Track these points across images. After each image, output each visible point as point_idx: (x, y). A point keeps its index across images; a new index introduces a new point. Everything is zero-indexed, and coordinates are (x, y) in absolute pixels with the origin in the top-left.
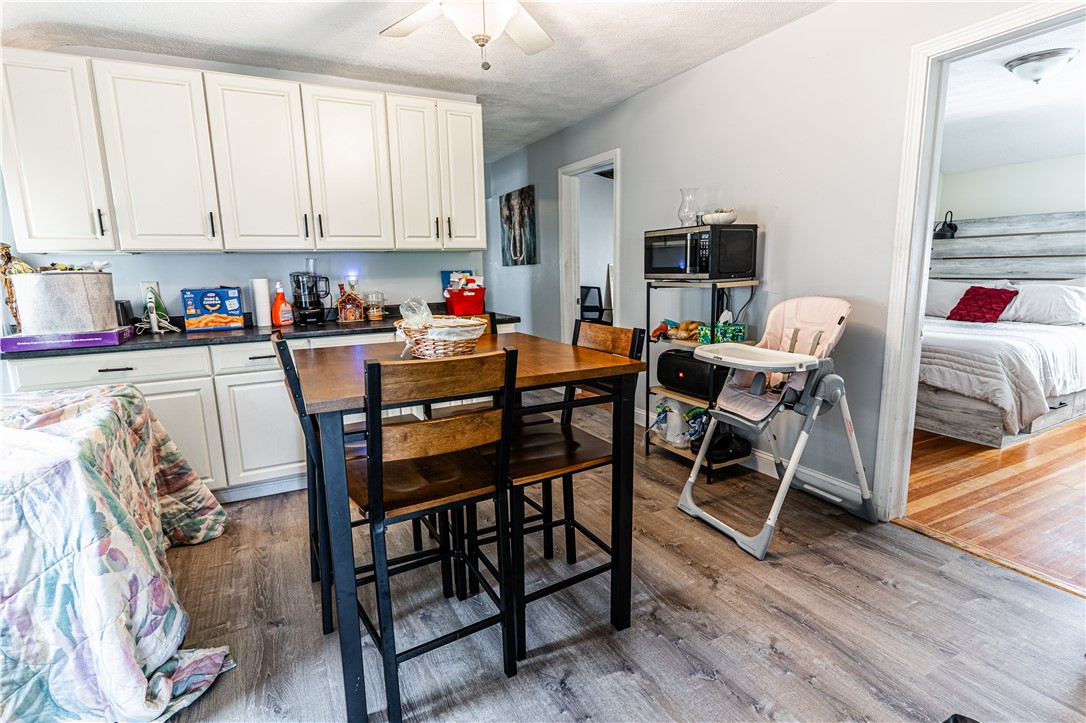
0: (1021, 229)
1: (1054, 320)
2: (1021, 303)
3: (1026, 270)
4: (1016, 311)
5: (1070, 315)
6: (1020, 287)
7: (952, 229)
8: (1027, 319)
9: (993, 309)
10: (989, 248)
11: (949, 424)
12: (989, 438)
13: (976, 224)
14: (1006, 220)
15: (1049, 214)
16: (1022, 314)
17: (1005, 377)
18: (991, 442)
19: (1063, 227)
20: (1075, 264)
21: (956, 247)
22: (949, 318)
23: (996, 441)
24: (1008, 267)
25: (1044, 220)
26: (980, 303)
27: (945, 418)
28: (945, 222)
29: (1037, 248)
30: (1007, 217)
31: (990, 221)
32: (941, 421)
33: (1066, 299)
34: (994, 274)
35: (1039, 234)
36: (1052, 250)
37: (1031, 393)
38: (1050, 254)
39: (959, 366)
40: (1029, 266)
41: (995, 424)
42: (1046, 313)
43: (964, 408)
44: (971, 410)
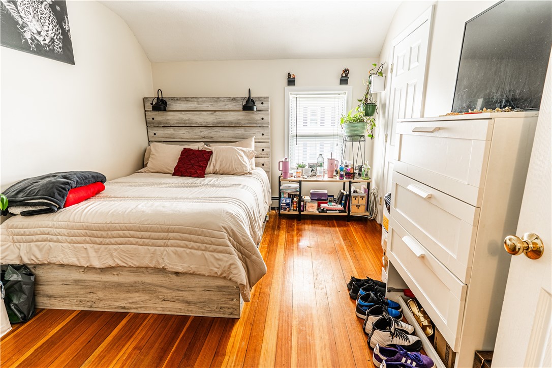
0: (205, 106)
1: (235, 172)
2: (216, 160)
3: (212, 136)
4: (214, 167)
5: (242, 167)
6: (213, 147)
7: (163, 103)
8: (221, 172)
9: (201, 166)
10: (189, 119)
11: (195, 304)
12: (230, 310)
13: (179, 102)
14: (195, 100)
15: (218, 98)
16: (217, 168)
17: (232, 249)
18: (232, 314)
19: (226, 107)
20: (236, 132)
21: (169, 118)
22: (174, 174)
23: (235, 312)
24: (202, 134)
25: (216, 102)
26: (192, 162)
27: (190, 299)
28: (158, 98)
29: (215, 121)
30: (196, 98)
31: (186, 99)
32: (187, 302)
33: (239, 157)
34: (195, 139)
35: (215, 111)
36: (224, 123)
37: (254, 257)
38: (222, 125)
39: (193, 244)
40: (213, 133)
41: (232, 297)
42: (231, 167)
43: (205, 287)
44: (211, 287)
